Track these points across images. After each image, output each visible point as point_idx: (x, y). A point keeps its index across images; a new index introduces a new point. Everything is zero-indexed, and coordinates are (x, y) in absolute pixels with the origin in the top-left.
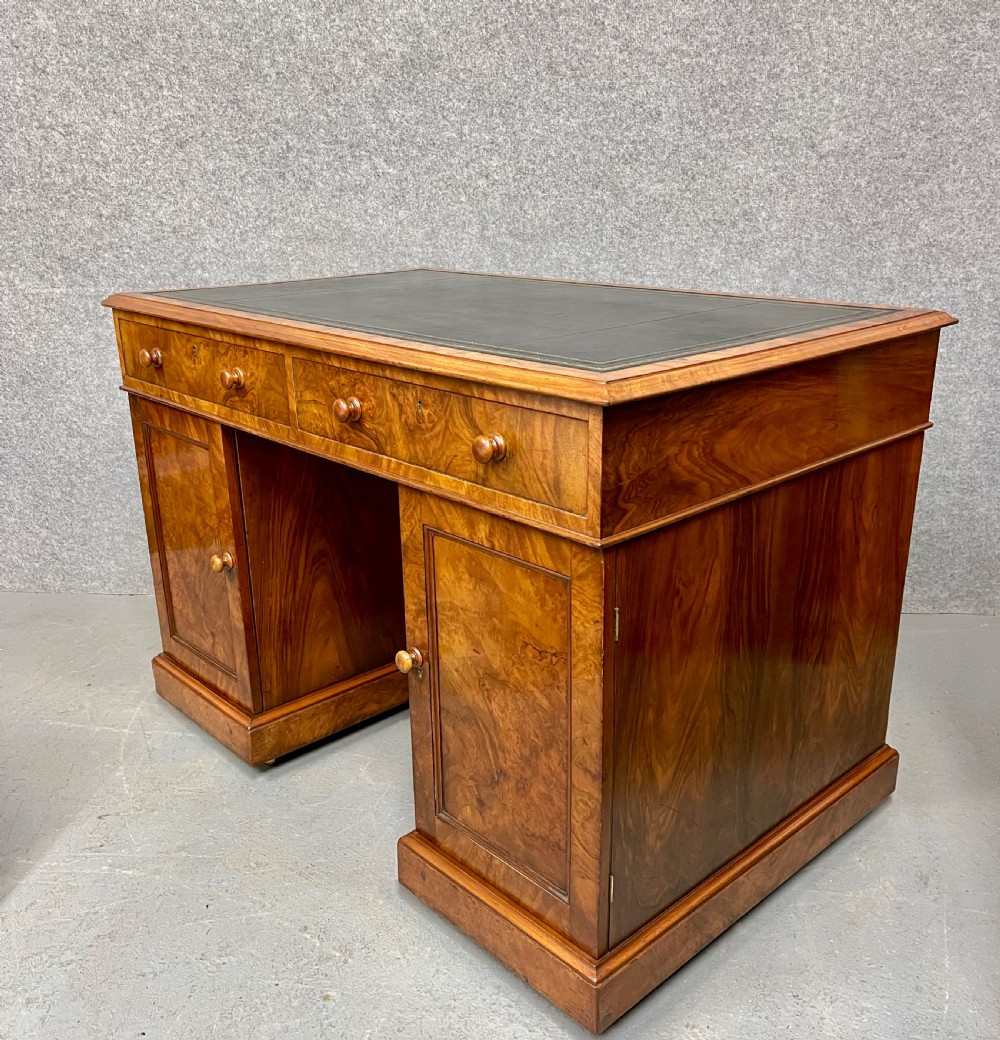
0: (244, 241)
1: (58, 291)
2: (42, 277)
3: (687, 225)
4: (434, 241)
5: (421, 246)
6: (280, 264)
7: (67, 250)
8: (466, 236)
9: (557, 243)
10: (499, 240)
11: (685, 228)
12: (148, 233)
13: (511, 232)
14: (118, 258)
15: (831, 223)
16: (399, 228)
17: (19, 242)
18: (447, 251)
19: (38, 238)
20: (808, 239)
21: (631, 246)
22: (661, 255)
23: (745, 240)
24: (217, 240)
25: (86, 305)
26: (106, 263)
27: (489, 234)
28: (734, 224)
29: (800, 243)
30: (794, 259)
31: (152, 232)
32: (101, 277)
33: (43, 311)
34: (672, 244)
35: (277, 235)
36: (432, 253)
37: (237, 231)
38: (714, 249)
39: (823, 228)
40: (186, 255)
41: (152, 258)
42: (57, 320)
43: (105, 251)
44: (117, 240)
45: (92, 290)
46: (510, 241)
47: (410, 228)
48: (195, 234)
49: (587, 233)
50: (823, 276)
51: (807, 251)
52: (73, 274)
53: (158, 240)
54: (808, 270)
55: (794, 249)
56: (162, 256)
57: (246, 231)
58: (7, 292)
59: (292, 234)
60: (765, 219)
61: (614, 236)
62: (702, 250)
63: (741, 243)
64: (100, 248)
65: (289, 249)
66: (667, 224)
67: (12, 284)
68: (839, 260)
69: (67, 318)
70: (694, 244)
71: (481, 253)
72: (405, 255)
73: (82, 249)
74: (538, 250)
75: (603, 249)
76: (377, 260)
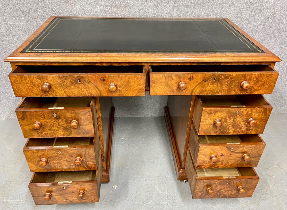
0: (90, 6)
1: (23, 23)
2: (16, 19)
3: (241, 3)
4: (157, 8)
5: (153, 9)
6: (103, 15)
7: (26, 9)
8: (168, 6)
9: (198, 9)
10: (179, 7)
11: (240, 4)
12: (55, 3)
13: (183, 5)
14: (44, 12)
15: (285, 5)
16: (146, 3)
17: (7, 6)
18: (162, 11)
19: (14, 5)
20: (277, 10)
21: (222, 10)
22: (231, 13)
23: (258, 9)
24: (81, 6)
25: (34, 28)
26: (40, 14)
27: (176, 5)
28: (256, 4)
29: (274, 11)
30: (272, 16)
31: (56, 3)
32: (38, 18)
33: (17, 31)
34: (235, 9)
35: (102, 4)
36: (157, 12)
37: (88, 2)
38: (248, 12)
39: (282, 6)
40: (70, 11)
41: (57, 12)
42: (23, 34)
43: (40, 9)
44: (44, 5)
45: (35, 23)
46: (183, 8)
47: (150, 3)
48: (73, 3)
49: (208, 5)
50: (279, 21)
51: (276, 13)
52: (28, 17)
53: (59, 6)
54: (275, 19)
55: (272, 12)
56: (61, 11)
57: (91, 3)
58: (3, 24)
59: (108, 4)
60: (265, 2)
61: (217, 6)
62: (244, 12)
63: (257, 10)
64: (38, 8)
65: (107, 9)
66: (235, 3)
67: (5, 21)
68: (284, 16)
69: (27, 33)
70: (242, 10)
71: (173, 12)
72: (147, 12)
73: (31, 9)
74: (192, 11)
75: (213, 11)
76: (137, 14)
